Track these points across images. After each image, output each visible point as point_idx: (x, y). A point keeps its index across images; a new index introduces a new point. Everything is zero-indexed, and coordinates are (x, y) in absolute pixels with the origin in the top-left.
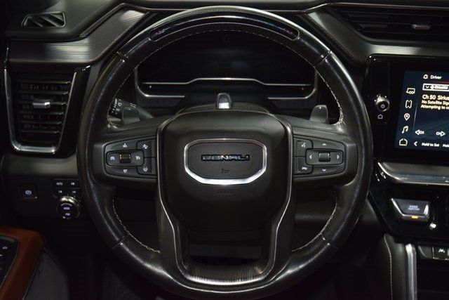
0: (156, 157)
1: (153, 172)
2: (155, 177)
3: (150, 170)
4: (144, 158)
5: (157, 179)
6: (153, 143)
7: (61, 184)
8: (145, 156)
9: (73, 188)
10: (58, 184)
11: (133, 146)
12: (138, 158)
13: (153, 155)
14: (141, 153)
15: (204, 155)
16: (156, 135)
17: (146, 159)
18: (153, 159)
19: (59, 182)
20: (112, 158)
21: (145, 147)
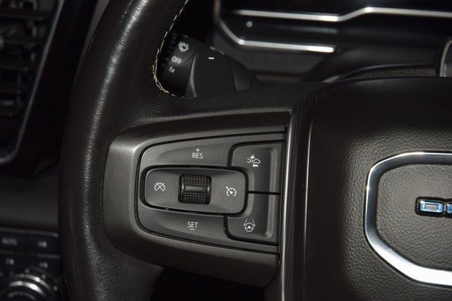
0: (279, 194)
1: (270, 235)
2: (273, 249)
3: (261, 228)
4: (247, 192)
5: (279, 255)
6: (275, 155)
7: (13, 242)
8: (252, 188)
9: (40, 255)
10: (5, 241)
11: (219, 158)
12: (231, 191)
13: (273, 187)
14: (240, 178)
15: (420, 198)
16: (286, 132)
17: (251, 196)
18: (272, 199)
19: (9, 235)
20: (160, 186)
21: (254, 161)
